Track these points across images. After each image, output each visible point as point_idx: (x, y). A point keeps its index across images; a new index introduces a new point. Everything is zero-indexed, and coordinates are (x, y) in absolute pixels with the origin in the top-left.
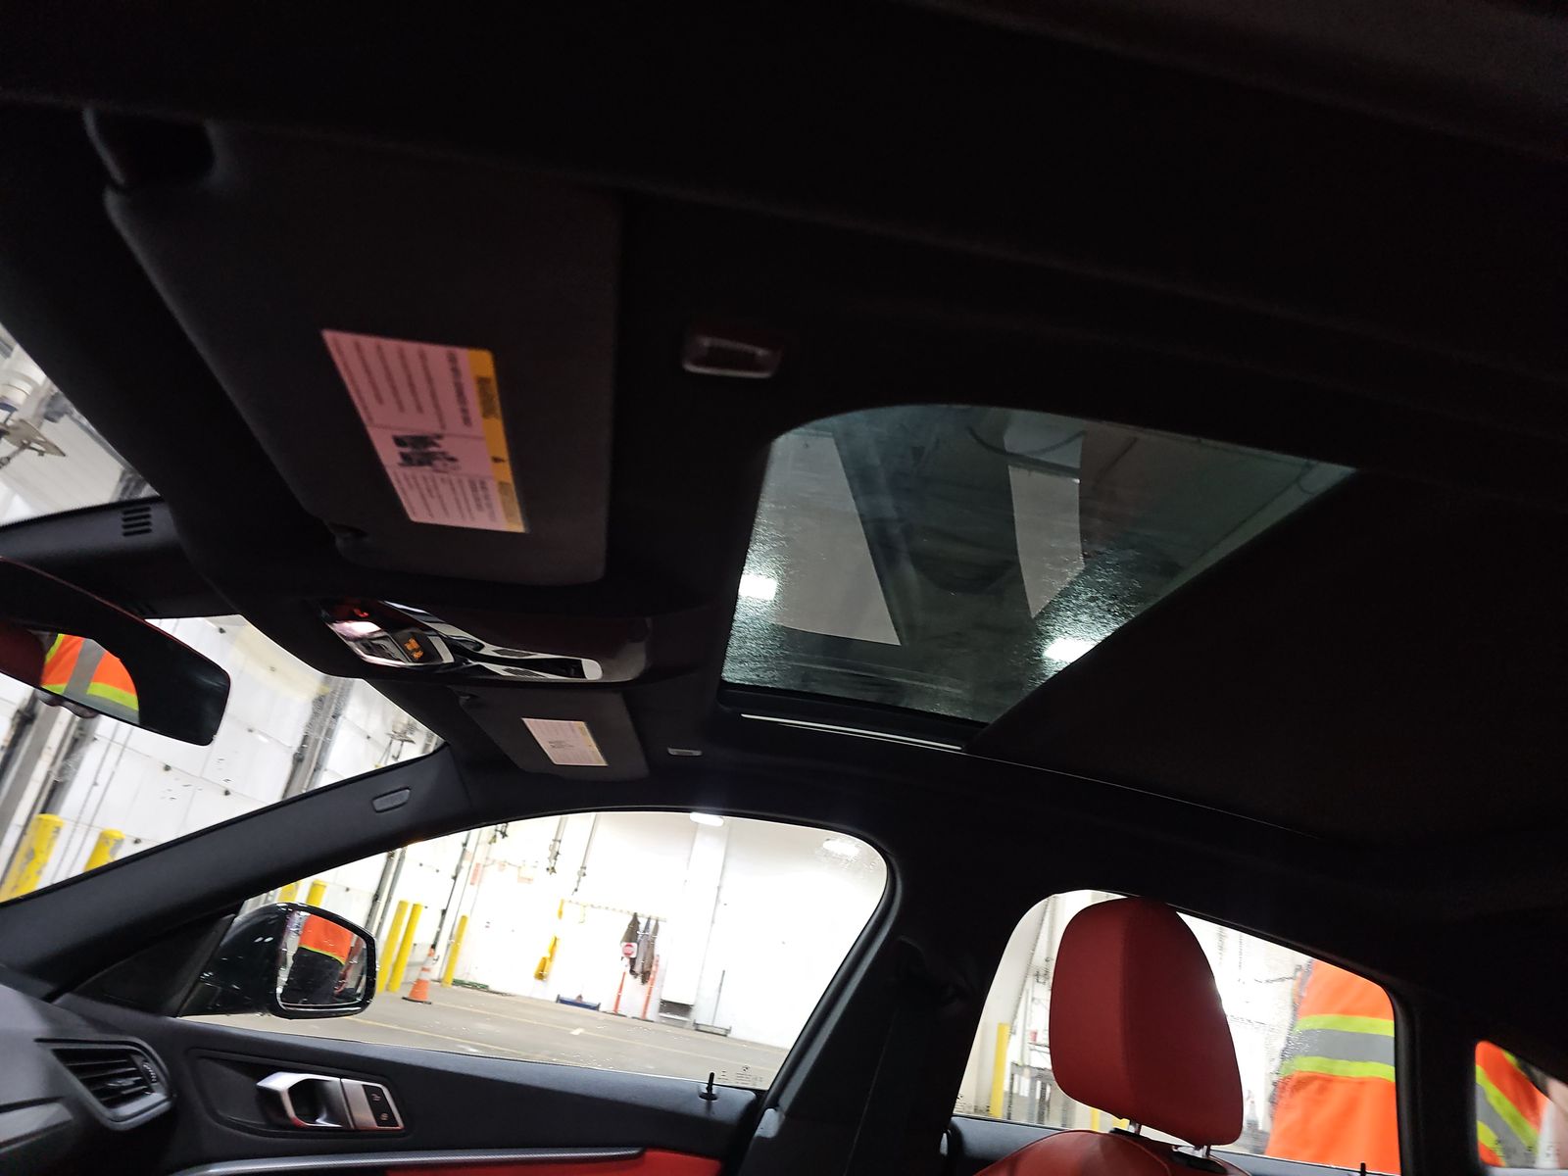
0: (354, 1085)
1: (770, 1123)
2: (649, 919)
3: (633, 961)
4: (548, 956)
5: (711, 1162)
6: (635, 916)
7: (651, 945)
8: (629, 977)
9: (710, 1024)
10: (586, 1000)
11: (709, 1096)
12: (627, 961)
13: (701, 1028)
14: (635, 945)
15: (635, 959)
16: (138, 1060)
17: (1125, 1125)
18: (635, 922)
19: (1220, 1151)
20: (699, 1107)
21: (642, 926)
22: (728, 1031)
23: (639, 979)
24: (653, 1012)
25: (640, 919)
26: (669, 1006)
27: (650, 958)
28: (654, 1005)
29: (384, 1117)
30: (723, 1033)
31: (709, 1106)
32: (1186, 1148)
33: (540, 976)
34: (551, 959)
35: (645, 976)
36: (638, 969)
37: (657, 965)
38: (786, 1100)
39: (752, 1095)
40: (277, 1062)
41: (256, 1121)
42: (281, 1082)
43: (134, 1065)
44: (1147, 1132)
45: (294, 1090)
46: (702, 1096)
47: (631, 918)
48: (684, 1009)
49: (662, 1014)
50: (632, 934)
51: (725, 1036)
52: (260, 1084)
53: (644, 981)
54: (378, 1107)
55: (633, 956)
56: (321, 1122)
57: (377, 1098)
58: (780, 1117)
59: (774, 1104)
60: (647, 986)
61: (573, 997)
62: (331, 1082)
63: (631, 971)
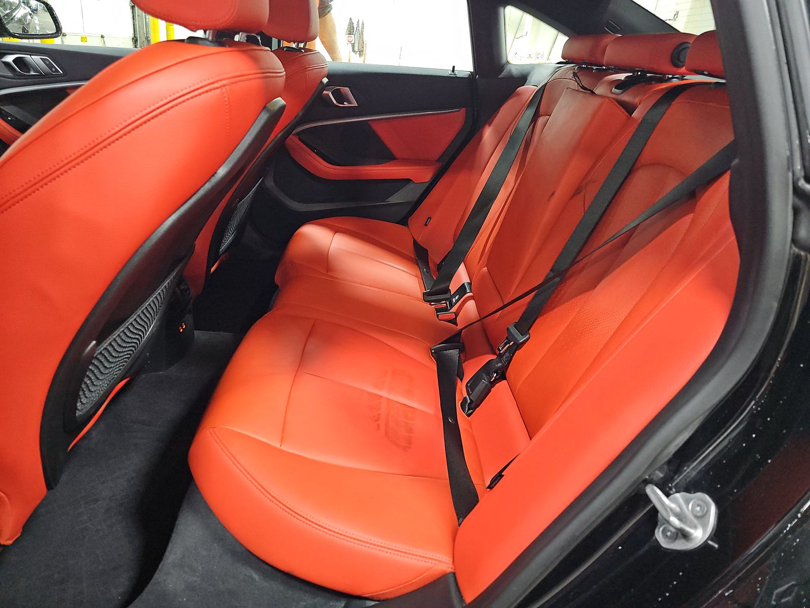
0: (37, 58)
2: (358, 21)
3: (353, 45)
6: (351, 19)
7: (361, 35)
8: (353, 54)
12: (350, 45)
14: (353, 36)
18: (351, 23)
21: (355, 26)
23: (358, 53)
25: (353, 21)
27: (362, 43)
29: (53, 69)
35: (361, 53)
36: (356, 49)
37: (366, 46)
40: (6, 52)
41: (8, 74)
42: (10, 59)
45: (15, 61)
47: (349, 20)
50: (351, 29)
53: (360, 55)
54: (50, 66)
55: (353, 42)
56: (32, 73)
57: (48, 63)
60: (362, 57)
62: (27, 57)
63: (354, 51)
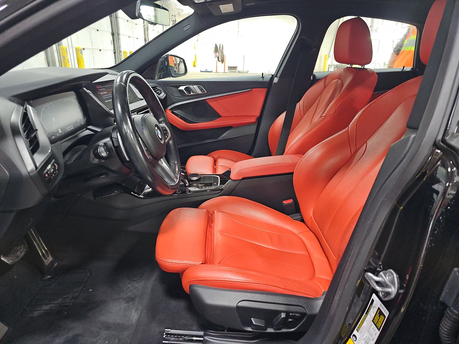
0: (196, 87)
1: (276, 80)
2: (220, 45)
3: (218, 58)
4: (195, 60)
5: (266, 89)
6: (216, 44)
7: (222, 52)
8: (218, 62)
9: (243, 70)
10: (208, 70)
11: (263, 77)
12: (216, 58)
13: (240, 72)
14: (218, 53)
15: (219, 57)
16: (158, 88)
17: (349, 66)
18: (216, 47)
19: (366, 66)
20: (261, 80)
21: (218, 48)
22: (248, 72)
23: (221, 62)
24: (227, 70)
25: (217, 45)
26: (230, 68)
27: (223, 56)
28: (227, 68)
29: (203, 91)
30: (247, 72)
31: (263, 79)
32: (360, 67)
33: (194, 66)
34: (196, 61)
35: (223, 61)
36: (220, 59)
37: (225, 57)
38: (279, 75)
39: (271, 76)
40: (180, 85)
41: (180, 95)
42: (182, 88)
43: (157, 89)
44: (354, 66)
45: (185, 89)
46: (261, 78)
47: (215, 45)
48: (235, 68)
49: (229, 70)
50: (216, 50)
51: (247, 73)
52: (179, 89)
54: (201, 90)
55: (218, 56)
56: (192, 94)
57: (200, 88)
58: (278, 78)
59: (276, 76)
60: (223, 64)
61: (204, 70)
62: (191, 87)
63: (218, 60)
